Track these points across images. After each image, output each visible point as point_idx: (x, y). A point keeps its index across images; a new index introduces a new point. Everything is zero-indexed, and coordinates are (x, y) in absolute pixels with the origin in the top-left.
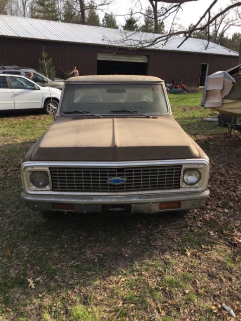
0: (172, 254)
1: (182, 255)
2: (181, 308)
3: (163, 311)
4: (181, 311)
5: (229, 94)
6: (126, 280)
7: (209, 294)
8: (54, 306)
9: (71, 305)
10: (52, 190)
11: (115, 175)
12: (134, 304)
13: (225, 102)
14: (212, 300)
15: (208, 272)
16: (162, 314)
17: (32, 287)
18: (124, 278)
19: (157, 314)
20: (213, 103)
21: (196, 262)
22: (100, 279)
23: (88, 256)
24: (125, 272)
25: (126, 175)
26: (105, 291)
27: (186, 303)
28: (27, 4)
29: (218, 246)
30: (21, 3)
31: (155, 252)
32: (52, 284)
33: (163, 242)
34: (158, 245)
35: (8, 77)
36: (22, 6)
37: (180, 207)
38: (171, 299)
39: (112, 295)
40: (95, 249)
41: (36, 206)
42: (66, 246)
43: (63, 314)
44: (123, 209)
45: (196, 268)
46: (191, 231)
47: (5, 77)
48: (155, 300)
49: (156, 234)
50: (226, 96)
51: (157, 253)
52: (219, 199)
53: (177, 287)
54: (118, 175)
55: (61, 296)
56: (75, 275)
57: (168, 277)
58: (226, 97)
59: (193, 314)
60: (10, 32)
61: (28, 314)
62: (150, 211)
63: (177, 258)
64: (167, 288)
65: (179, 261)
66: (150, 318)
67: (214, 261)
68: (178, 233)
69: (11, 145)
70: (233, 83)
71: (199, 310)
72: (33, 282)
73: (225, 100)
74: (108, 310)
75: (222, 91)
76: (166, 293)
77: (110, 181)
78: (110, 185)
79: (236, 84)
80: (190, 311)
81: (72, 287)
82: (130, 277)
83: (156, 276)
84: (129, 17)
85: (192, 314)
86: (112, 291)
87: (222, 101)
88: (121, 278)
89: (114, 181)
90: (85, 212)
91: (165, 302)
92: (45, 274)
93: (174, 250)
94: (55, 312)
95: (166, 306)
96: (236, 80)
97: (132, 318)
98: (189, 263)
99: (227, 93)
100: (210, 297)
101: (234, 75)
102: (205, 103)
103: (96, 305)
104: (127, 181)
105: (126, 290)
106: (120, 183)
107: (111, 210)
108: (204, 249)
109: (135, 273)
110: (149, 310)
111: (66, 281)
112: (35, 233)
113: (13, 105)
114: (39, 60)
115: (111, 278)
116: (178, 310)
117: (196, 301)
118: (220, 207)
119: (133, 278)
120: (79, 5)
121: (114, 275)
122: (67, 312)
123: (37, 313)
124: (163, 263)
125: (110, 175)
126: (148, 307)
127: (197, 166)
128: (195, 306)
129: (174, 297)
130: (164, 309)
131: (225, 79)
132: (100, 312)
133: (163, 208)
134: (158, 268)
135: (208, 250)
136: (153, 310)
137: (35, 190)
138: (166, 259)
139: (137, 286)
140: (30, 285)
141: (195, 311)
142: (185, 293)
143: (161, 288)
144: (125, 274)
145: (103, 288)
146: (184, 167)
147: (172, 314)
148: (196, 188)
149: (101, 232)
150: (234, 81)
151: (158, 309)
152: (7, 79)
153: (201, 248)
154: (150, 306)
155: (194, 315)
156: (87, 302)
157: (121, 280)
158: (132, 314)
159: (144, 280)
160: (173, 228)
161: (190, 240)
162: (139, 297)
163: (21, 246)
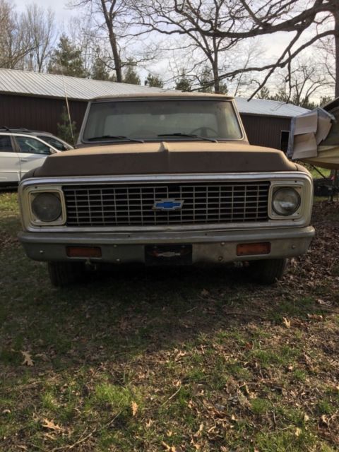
0: (260, 324)
1: (276, 325)
2: (283, 389)
3: (253, 393)
4: (285, 393)
5: (327, 138)
6: (185, 356)
7: (329, 373)
8: (65, 387)
9: (93, 385)
10: (68, 224)
11: (165, 196)
12: (202, 383)
13: (322, 150)
14: (335, 380)
15: (323, 346)
16: (252, 397)
17: (29, 364)
18: (183, 352)
19: (243, 396)
20: (304, 152)
21: (301, 334)
22: (143, 354)
23: (124, 328)
24: (183, 345)
25: (184, 195)
26: (151, 368)
27: (292, 383)
28: (44, 63)
29: (333, 315)
30: (36, 61)
31: (232, 321)
32: (63, 360)
33: (244, 311)
34: (237, 314)
35: (12, 136)
36: (37, 65)
37: (269, 251)
38: (265, 378)
39: (163, 373)
40: (135, 321)
41: (41, 251)
42: (88, 316)
43: (80, 396)
44: (179, 254)
45: (303, 341)
46: (288, 299)
47: (9, 136)
48: (236, 378)
49: (233, 302)
50: (322, 141)
51: (236, 323)
52: (326, 265)
53: (273, 363)
54: (171, 196)
55: (76, 373)
56: (101, 349)
57: (257, 351)
58: (322, 143)
59: (306, 397)
60: (18, 88)
61: (18, 396)
62: (222, 257)
63: (269, 328)
64: (256, 364)
65: (273, 333)
66: (232, 401)
67: (330, 333)
68: (267, 302)
69: (11, 218)
70: (332, 121)
71: (315, 391)
72: (31, 358)
73: (321, 147)
74: (157, 390)
75: (316, 134)
76: (255, 370)
77: (158, 205)
78: (158, 213)
79: (336, 122)
80: (300, 394)
81: (96, 364)
82: (194, 352)
83: (237, 350)
84: (181, 78)
85: (303, 398)
86: (164, 367)
87: (318, 149)
88: (178, 352)
89: (165, 205)
90: (118, 260)
91: (255, 381)
92: (51, 348)
93: (263, 320)
94: (65, 394)
95: (257, 386)
96: (335, 117)
97: (199, 401)
98: (290, 335)
99: (323, 136)
100: (330, 376)
101: (332, 111)
102: (292, 154)
103: (136, 385)
104: (184, 207)
105: (188, 368)
106: (174, 208)
107: (160, 255)
108: (311, 318)
109: (202, 347)
110: (227, 390)
111: (86, 357)
112: (38, 303)
113: (19, 175)
114: (58, 124)
115: (162, 352)
116: (279, 391)
117: (308, 380)
118: (329, 275)
119: (199, 352)
120: (113, 61)
121: (166, 349)
122: (85, 393)
123: (33, 396)
124: (247, 335)
125: (158, 196)
126: (226, 385)
127: (293, 183)
128: (307, 387)
129: (270, 374)
130: (253, 391)
131: (320, 118)
132: (143, 393)
133: (242, 254)
134: (239, 340)
135: (319, 320)
136: (236, 391)
137: (40, 226)
138: (252, 329)
139: (205, 362)
140: (26, 360)
141: (308, 393)
142: (287, 370)
143: (246, 363)
144: (185, 348)
145: (149, 365)
146: (273, 184)
147: (269, 397)
148: (293, 220)
149: (144, 302)
150: (333, 118)
151: (243, 389)
152: (11, 139)
153: (307, 317)
154: (230, 384)
155: (308, 398)
156: (122, 381)
157: (179, 355)
158: (199, 394)
159: (216, 355)
160: (259, 297)
161: (287, 309)
162: (210, 374)
163: (14, 318)
